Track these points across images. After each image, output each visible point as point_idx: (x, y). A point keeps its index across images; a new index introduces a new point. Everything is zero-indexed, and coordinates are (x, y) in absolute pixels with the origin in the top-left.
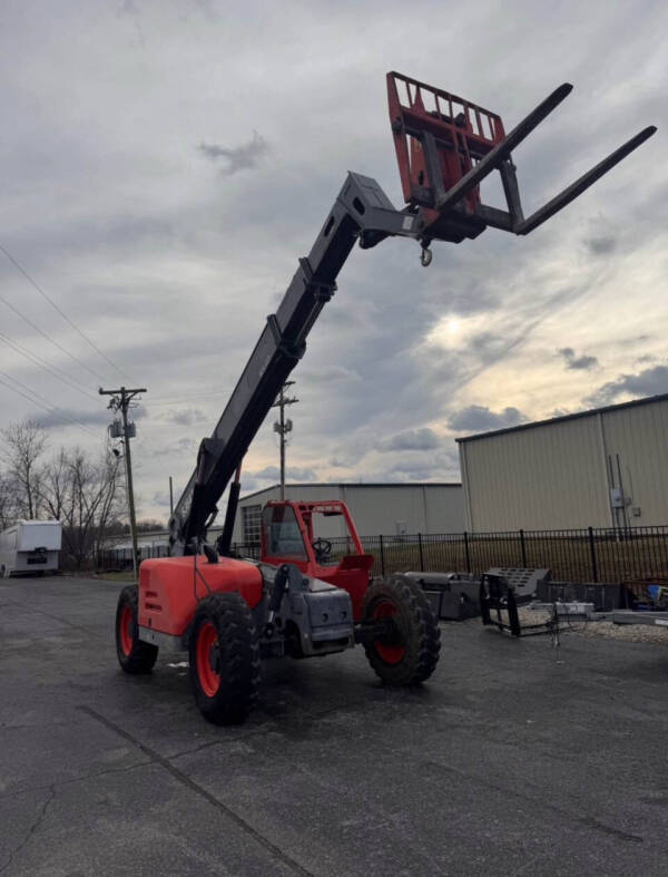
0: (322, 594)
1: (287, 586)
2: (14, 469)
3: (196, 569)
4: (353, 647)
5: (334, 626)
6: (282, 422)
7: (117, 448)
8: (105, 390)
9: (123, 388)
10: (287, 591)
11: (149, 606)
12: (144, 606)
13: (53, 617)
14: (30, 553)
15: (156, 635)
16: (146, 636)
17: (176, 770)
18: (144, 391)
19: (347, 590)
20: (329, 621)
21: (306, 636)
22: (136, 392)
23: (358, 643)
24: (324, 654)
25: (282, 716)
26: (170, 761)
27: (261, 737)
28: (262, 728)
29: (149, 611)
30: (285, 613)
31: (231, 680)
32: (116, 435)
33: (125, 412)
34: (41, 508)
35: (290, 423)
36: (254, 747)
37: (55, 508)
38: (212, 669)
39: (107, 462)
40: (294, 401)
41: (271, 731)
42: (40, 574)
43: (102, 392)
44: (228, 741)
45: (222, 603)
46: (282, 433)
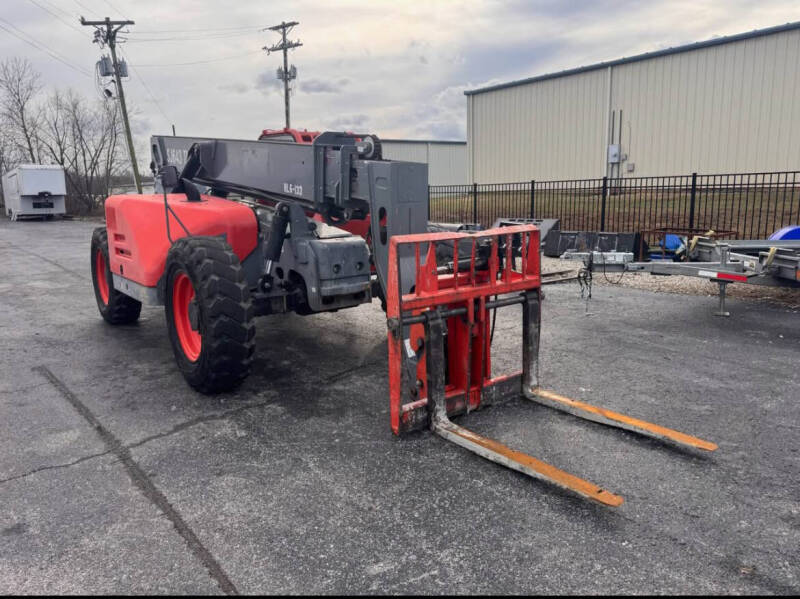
0: (333, 241)
1: (288, 230)
2: (6, 111)
3: (167, 207)
4: (370, 301)
5: (348, 278)
6: (286, 68)
7: (109, 88)
8: (86, 20)
9: (108, 19)
10: (289, 236)
11: (120, 251)
12: (114, 251)
13: (47, 261)
14: (34, 197)
15: (131, 284)
16: (120, 285)
17: (136, 465)
18: (132, 23)
19: (363, 237)
20: (342, 273)
21: (314, 290)
22: (123, 24)
23: (374, 296)
24: (336, 310)
25: (284, 380)
26: (131, 449)
27: (257, 410)
28: (260, 398)
29: (121, 257)
30: (287, 264)
31: (215, 345)
32: (106, 74)
33: (112, 47)
34: (42, 153)
35: (294, 69)
36: (247, 428)
37: (58, 154)
38: (193, 330)
39: (104, 106)
40: (297, 45)
41: (269, 402)
42: (49, 218)
43: (84, 23)
44: (213, 417)
45: (198, 249)
46: (286, 80)
